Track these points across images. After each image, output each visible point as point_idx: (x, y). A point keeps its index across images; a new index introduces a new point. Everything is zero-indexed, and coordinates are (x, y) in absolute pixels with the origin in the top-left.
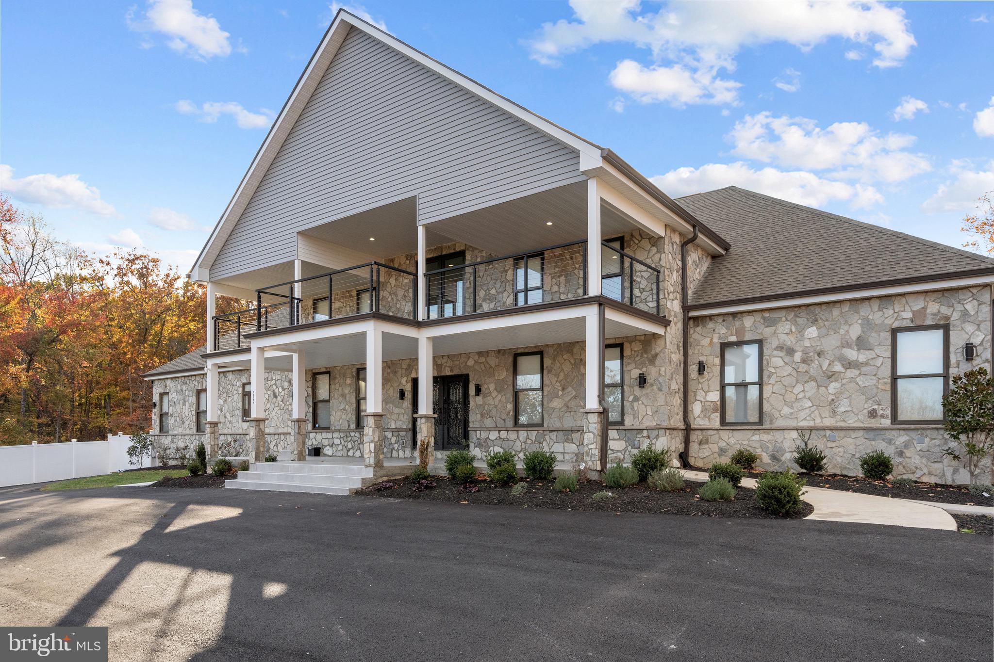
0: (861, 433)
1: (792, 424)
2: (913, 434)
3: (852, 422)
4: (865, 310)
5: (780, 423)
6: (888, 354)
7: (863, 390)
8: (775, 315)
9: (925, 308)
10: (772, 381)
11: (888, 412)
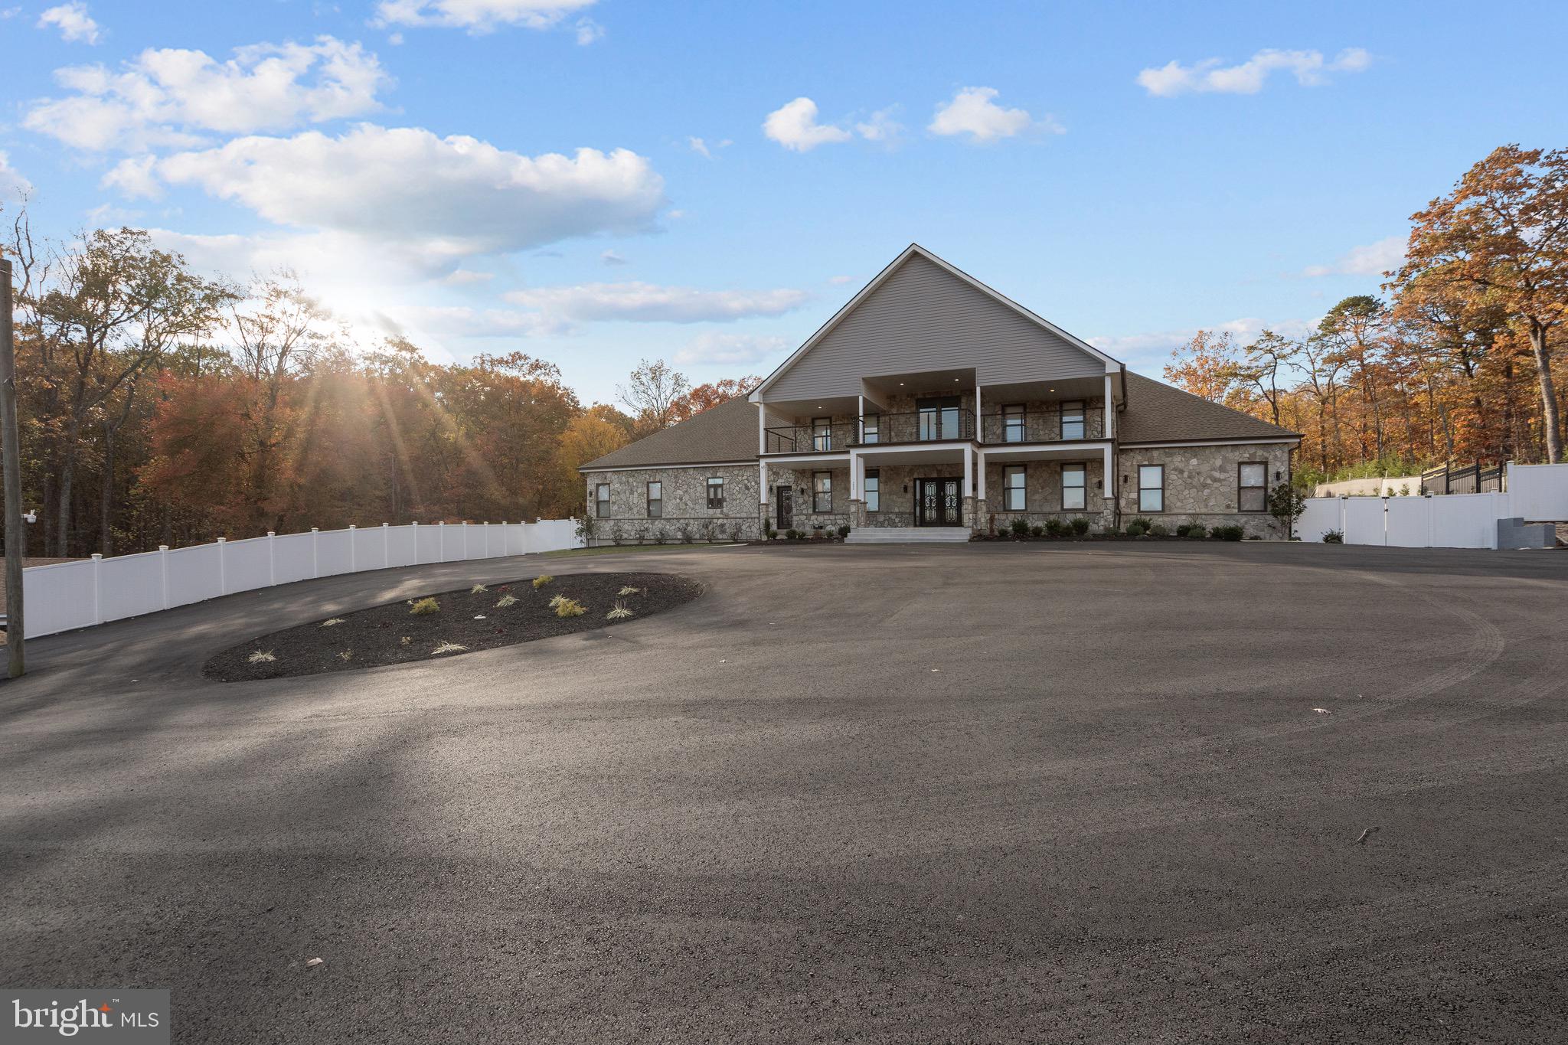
0: (1221, 517)
1: (1183, 511)
2: (1250, 517)
3: (1217, 510)
4: (1223, 451)
5: (1176, 511)
6: (1237, 476)
7: (1223, 494)
8: (1171, 451)
9: (1255, 452)
10: (1170, 487)
11: (1237, 505)
